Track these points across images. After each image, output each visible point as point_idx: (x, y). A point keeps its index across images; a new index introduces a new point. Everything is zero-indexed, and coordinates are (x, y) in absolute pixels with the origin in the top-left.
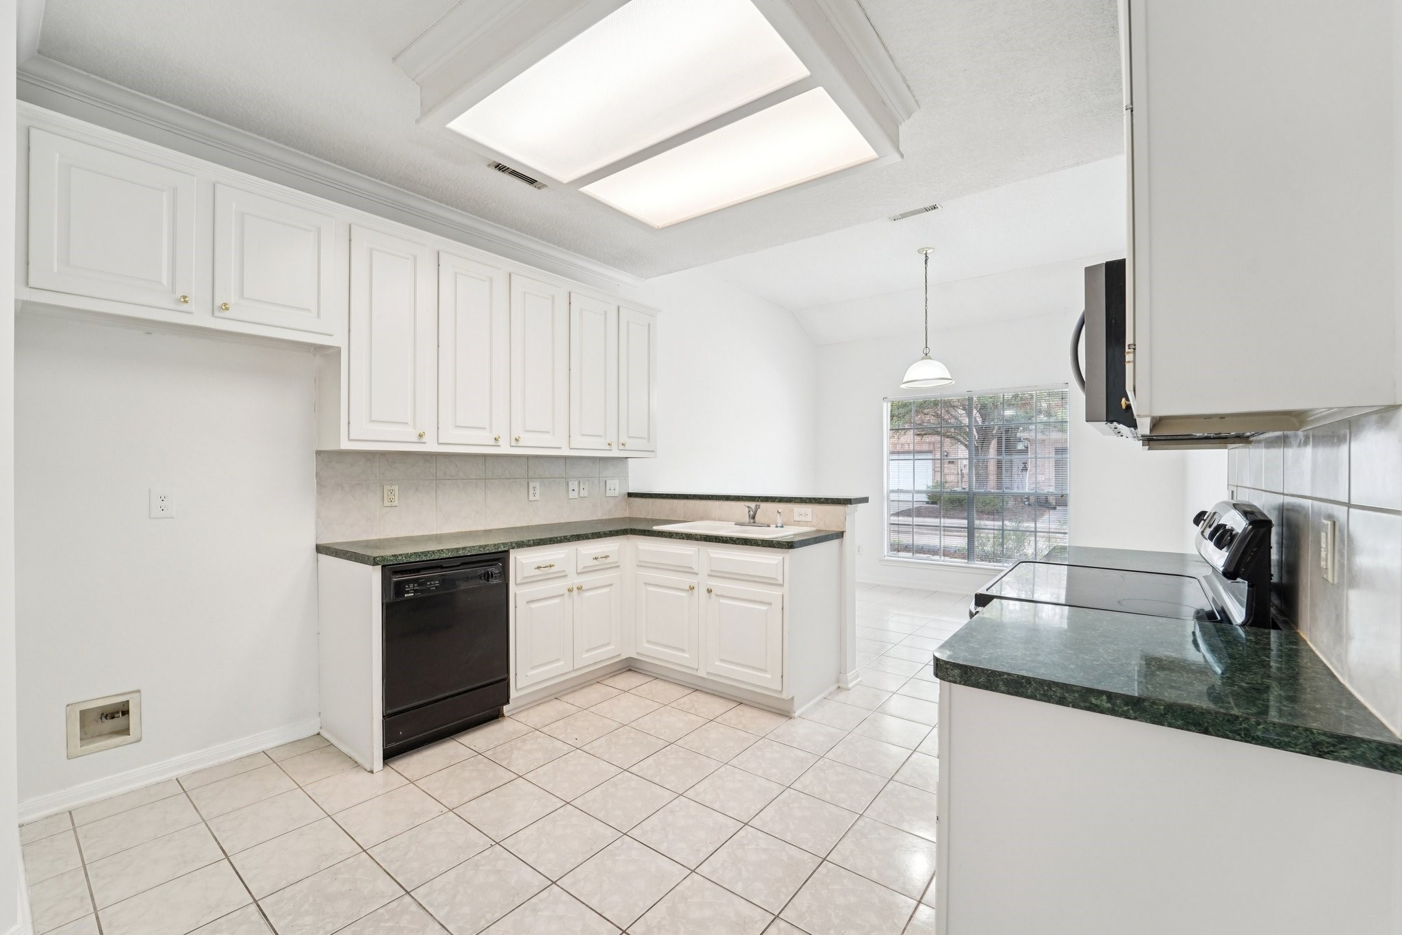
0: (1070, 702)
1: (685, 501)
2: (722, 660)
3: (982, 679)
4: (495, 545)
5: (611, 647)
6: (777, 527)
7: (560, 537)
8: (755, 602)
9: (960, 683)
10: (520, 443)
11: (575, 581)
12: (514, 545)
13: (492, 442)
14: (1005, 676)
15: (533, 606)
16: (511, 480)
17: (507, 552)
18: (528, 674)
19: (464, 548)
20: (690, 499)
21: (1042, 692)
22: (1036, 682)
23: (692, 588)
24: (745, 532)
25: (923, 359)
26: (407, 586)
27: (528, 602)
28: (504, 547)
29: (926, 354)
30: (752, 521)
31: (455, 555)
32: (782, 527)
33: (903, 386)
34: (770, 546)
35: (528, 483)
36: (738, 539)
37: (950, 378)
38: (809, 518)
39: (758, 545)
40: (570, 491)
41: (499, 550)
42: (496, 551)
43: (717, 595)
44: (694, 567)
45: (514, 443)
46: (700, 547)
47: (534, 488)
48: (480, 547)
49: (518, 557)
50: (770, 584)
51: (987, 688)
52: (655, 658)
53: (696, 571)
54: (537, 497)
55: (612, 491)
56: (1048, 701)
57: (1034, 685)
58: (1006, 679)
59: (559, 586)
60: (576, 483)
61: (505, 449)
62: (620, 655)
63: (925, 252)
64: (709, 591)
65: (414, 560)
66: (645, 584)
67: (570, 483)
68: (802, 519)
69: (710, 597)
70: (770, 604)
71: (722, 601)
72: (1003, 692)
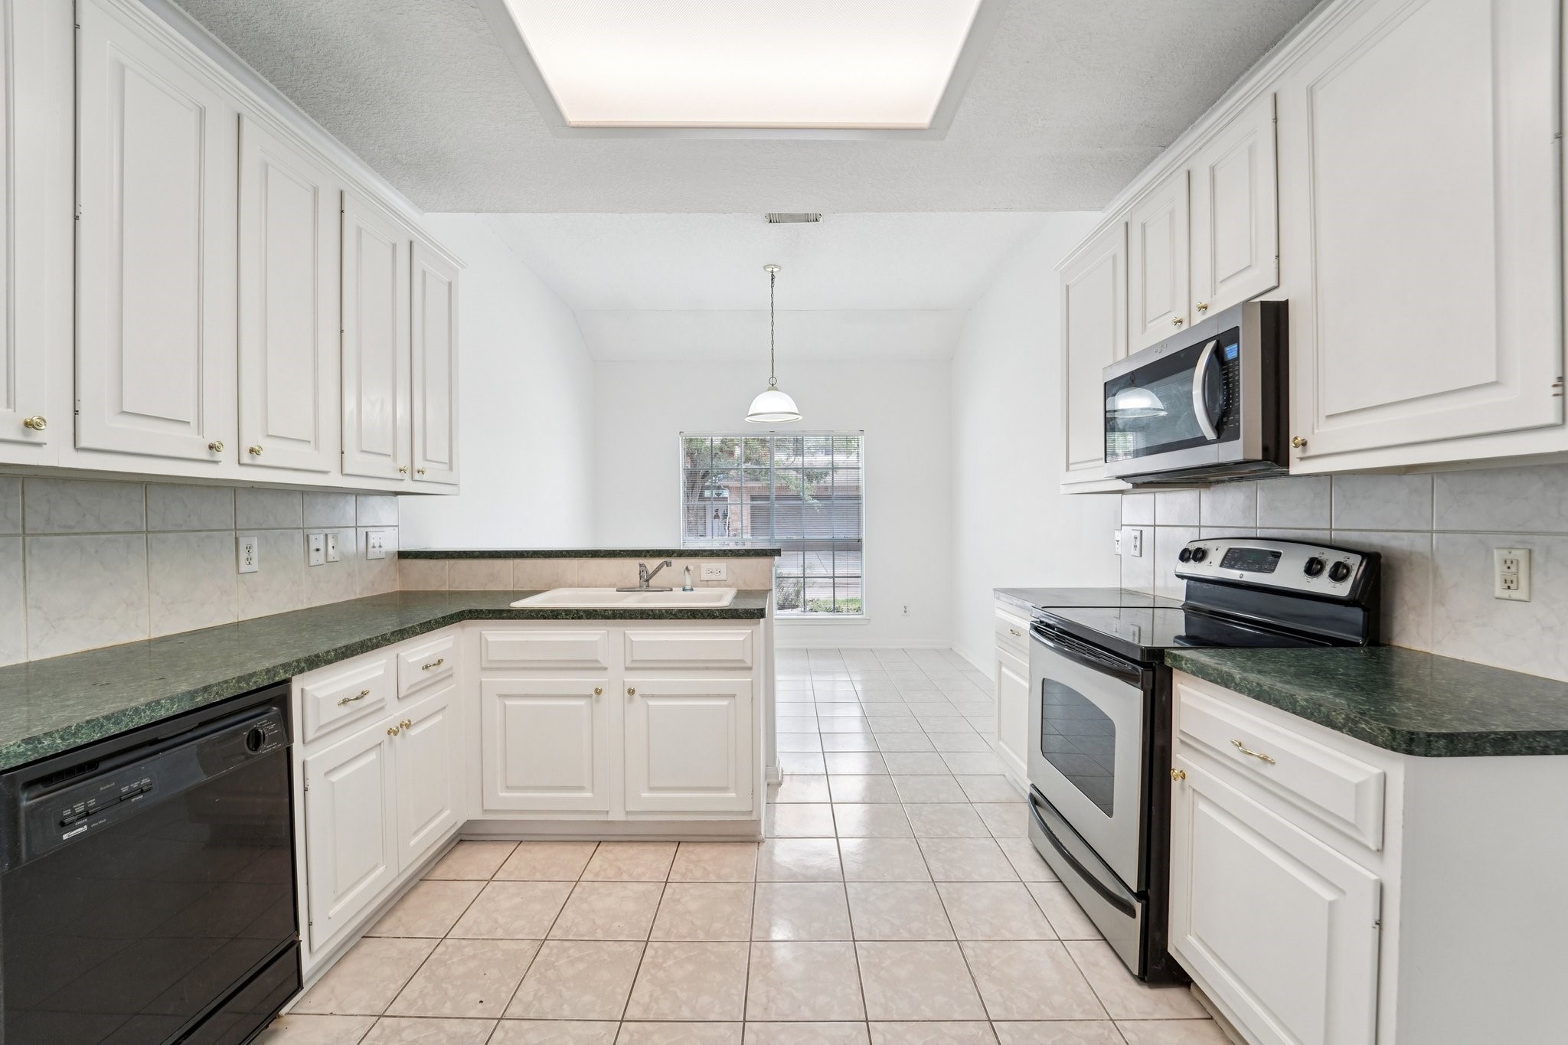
0: (1553, 750)
1: (517, 561)
2: (652, 789)
3: (1469, 746)
4: (268, 671)
5: (447, 813)
6: (684, 590)
7: (377, 638)
8: (708, 696)
9: (1446, 756)
10: (260, 460)
11: (395, 714)
12: (303, 665)
13: (204, 455)
14: (1493, 736)
15: (335, 778)
16: (204, 534)
17: (287, 682)
18: (331, 913)
19: (206, 689)
20: (527, 557)
21: (1527, 745)
22: (1521, 736)
23: (598, 692)
24: (645, 600)
25: (769, 390)
26: (67, 812)
27: (327, 774)
28: (285, 672)
29: (773, 385)
30: (645, 584)
31: (187, 706)
32: (692, 590)
33: (747, 419)
34: (733, 617)
35: (237, 539)
36: (681, 611)
37: (797, 412)
38: (723, 576)
39: (715, 617)
40: (313, 554)
41: (277, 679)
42: (271, 682)
43: (642, 696)
44: (599, 659)
45: (246, 458)
46: (608, 628)
47: (249, 548)
48: (240, 679)
49: (307, 688)
50: (735, 669)
51: (1473, 754)
52: (522, 812)
53: (604, 665)
54: (255, 566)
55: (377, 549)
56: (1533, 754)
57: (1520, 738)
58: (1493, 739)
59: (373, 728)
60: (322, 537)
61: (227, 469)
62: (456, 823)
63: (770, 270)
64: (631, 692)
65: (85, 741)
66: (500, 696)
67: (312, 538)
68: (714, 577)
69: (631, 700)
70: (734, 696)
71: (652, 703)
72: (1490, 755)
